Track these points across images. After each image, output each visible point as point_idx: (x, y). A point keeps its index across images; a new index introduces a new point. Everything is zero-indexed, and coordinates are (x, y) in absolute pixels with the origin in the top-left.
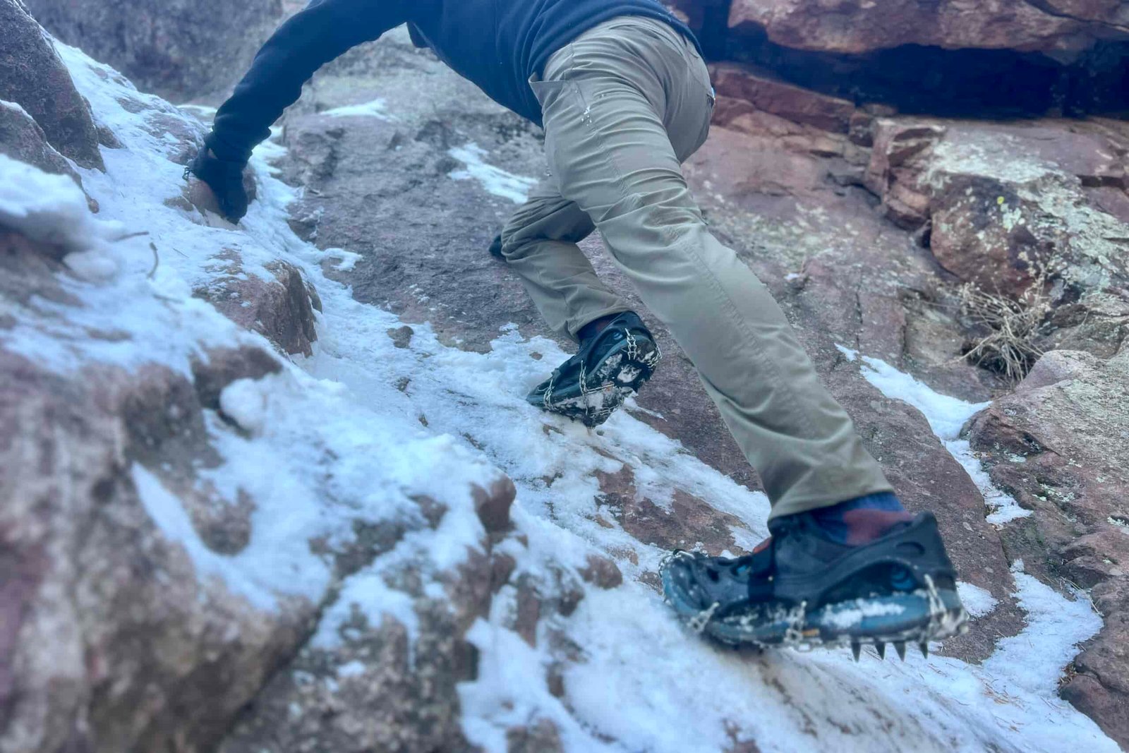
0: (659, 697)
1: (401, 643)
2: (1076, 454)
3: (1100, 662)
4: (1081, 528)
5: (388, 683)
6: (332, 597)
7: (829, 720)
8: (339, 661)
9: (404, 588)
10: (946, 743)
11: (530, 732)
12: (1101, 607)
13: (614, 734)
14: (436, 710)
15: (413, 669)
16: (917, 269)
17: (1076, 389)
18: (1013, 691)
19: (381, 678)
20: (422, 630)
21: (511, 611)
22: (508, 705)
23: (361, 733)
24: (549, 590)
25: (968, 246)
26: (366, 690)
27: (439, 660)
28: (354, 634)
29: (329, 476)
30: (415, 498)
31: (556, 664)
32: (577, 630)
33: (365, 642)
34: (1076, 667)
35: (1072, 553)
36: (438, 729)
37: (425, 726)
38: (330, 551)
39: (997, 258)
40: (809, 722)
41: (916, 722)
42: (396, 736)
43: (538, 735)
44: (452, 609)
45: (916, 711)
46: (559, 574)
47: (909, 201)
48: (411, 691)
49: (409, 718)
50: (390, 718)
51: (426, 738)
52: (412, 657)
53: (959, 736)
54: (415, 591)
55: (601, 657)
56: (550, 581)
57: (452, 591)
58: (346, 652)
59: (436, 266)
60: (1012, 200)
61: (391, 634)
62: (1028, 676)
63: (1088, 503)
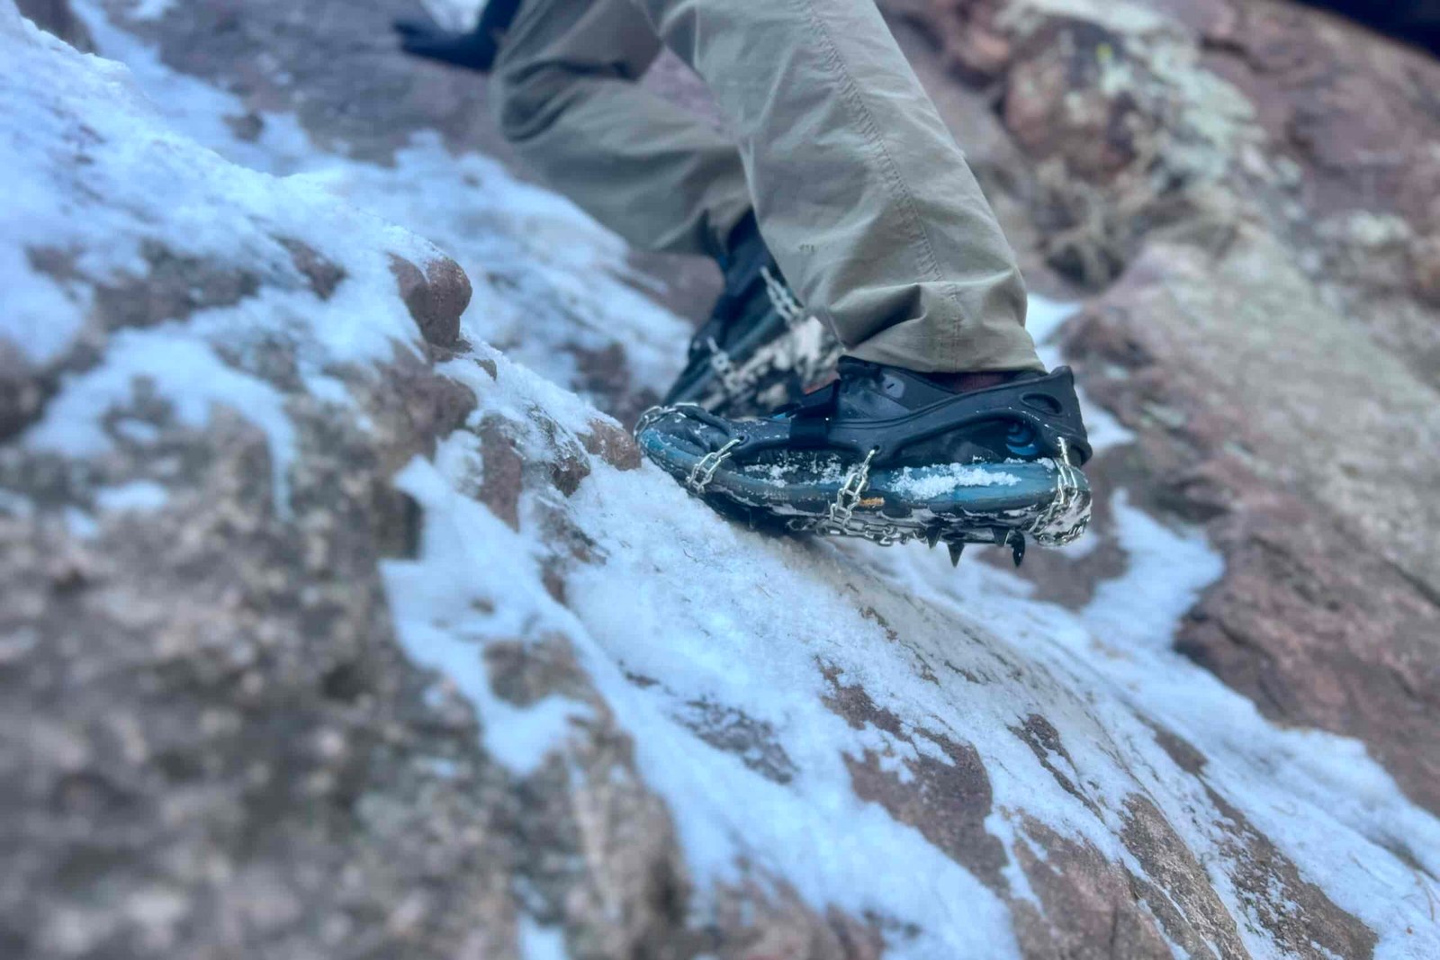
0: (719, 621)
1: (256, 460)
2: (1188, 367)
3: (1225, 610)
4: (1192, 454)
5: (226, 530)
6: (85, 359)
7: (947, 663)
8: (99, 478)
9: (263, 373)
10: (1083, 698)
11: (529, 650)
12: (1223, 547)
13: (652, 675)
14: (340, 593)
15: (284, 511)
16: (990, 137)
17: (1184, 294)
18: (1123, 645)
19: (209, 518)
20: (304, 448)
21: (472, 469)
22: (484, 607)
23: (162, 625)
24: (535, 448)
25: (1055, 114)
26: (171, 540)
27: (343, 506)
28: (143, 433)
29: (85, 160)
30: (284, 242)
31: (554, 560)
32: (583, 515)
33: (164, 450)
34: (1195, 617)
35: (1184, 485)
36: (344, 631)
37: (318, 621)
38: (83, 277)
39: (1088, 132)
40: (925, 667)
41: (1046, 672)
42: (247, 634)
43: (545, 656)
44: (365, 425)
45: (1043, 660)
46: (550, 430)
47: (984, 48)
48: (284, 552)
49: (283, 604)
50: (231, 597)
51: (317, 645)
52: (281, 493)
53: (1095, 690)
54: (287, 381)
55: (627, 558)
56: (537, 436)
57: (365, 397)
58: (120, 464)
59: (304, 35)
60: (1120, 54)
61: (231, 439)
62: (1140, 628)
63: (1200, 425)
